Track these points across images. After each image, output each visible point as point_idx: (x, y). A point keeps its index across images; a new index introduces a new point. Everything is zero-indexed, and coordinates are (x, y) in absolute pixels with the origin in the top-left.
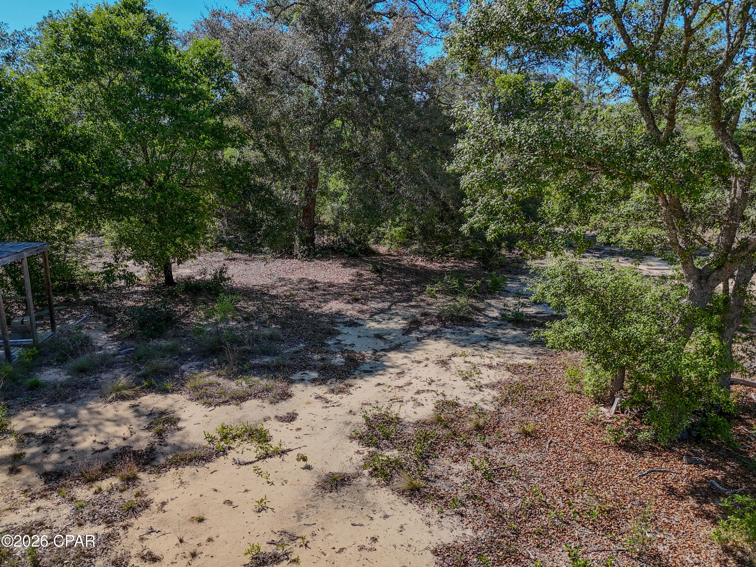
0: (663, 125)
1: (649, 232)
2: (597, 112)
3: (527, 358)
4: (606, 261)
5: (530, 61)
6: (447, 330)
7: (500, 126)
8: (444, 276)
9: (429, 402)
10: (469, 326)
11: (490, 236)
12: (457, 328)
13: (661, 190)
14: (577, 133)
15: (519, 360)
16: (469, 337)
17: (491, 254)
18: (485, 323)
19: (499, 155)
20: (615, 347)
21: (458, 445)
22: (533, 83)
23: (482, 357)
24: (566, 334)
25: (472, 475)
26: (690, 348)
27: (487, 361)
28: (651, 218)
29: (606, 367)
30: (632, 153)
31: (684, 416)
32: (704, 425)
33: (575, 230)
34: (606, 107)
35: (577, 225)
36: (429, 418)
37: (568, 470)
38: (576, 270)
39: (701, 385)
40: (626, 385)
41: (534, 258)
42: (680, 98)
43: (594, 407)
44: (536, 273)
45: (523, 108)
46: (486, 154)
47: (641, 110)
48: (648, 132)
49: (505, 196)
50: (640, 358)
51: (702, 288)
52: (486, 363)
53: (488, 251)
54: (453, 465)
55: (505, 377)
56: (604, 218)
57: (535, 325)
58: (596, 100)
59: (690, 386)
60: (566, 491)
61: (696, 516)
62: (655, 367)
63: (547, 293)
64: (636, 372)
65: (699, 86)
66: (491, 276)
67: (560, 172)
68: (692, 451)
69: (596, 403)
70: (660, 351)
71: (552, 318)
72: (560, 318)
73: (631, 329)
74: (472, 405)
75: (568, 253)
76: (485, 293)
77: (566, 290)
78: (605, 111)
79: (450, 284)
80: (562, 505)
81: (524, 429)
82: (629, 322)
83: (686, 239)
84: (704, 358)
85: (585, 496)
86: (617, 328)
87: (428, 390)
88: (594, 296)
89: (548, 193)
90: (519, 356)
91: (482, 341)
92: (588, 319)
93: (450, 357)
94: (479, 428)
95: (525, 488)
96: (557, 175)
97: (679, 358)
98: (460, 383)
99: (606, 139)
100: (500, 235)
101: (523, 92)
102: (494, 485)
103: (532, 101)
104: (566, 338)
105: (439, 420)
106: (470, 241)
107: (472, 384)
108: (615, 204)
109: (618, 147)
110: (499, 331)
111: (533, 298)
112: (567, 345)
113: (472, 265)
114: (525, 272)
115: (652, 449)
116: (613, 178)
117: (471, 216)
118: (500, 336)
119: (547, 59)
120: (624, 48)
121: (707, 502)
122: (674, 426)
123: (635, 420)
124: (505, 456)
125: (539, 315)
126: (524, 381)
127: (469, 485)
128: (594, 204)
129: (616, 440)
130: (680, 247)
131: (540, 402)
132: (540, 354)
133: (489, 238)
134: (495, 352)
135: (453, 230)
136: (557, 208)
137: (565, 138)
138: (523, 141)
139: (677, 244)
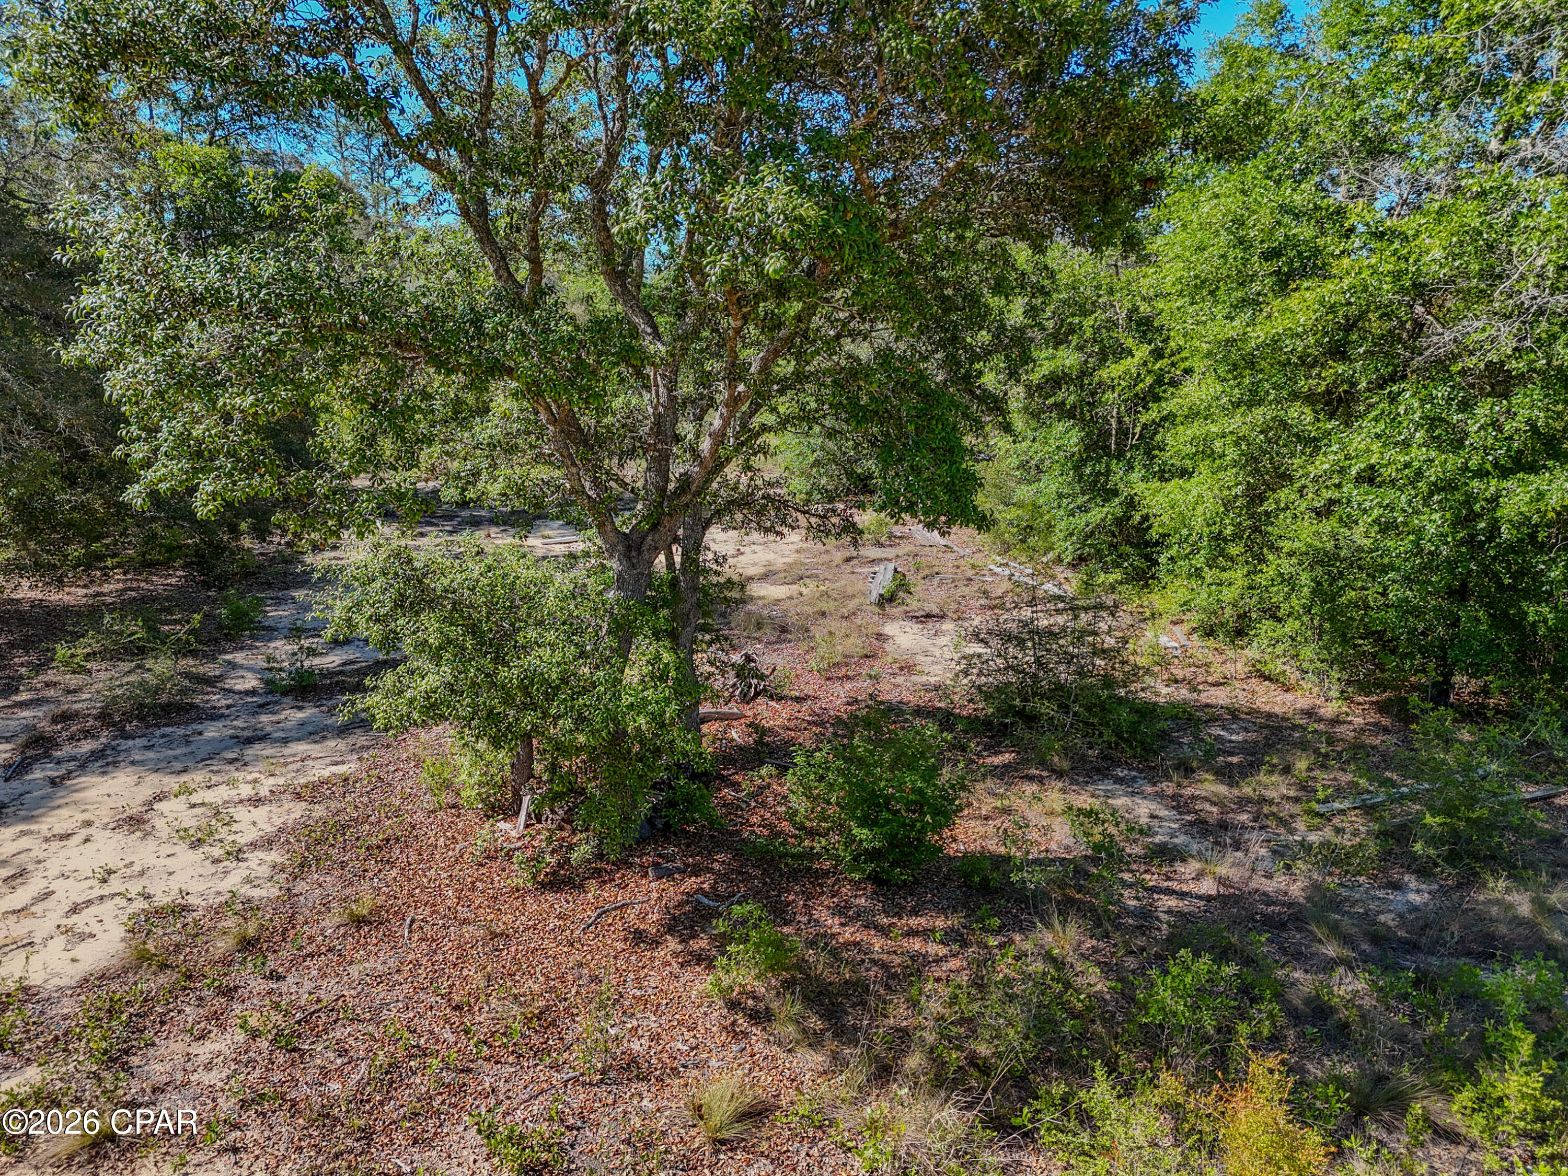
0: (523, 272)
1: (534, 473)
2: (398, 240)
3: (336, 764)
4: (467, 539)
5: (234, 120)
6: (130, 743)
7: (184, 259)
8: (102, 617)
9: (109, 922)
10: (187, 723)
11: (203, 507)
12: (158, 733)
13: (539, 394)
14: (364, 281)
15: (321, 771)
16: (192, 747)
17: (219, 549)
18: (228, 707)
19: (192, 325)
20: (508, 700)
21: (200, 999)
22: (251, 169)
23: (231, 783)
24: (408, 695)
25: (246, 1052)
26: (632, 675)
27: (246, 791)
28: (531, 446)
29: (496, 743)
30: (477, 322)
31: (639, 798)
32: (672, 804)
33: (394, 479)
34: (413, 232)
35: (396, 469)
36: (114, 961)
37: (455, 965)
38: (410, 561)
39: (657, 736)
40: (538, 768)
41: (316, 548)
42: (545, 221)
43: (487, 826)
44: (327, 580)
45: (237, 223)
46: (159, 321)
47: (480, 240)
48: (499, 285)
49: (227, 418)
50: (553, 711)
51: (634, 566)
52: (243, 796)
53: (210, 544)
54: (195, 1049)
55: (293, 816)
56: (447, 453)
57: (343, 688)
58: (392, 217)
59: (641, 742)
60: (457, 1008)
61: (682, 965)
62: (581, 720)
63: (357, 618)
64: (550, 739)
65: (571, 202)
66: (225, 599)
67: (340, 361)
68: (660, 856)
69: (488, 817)
70: (585, 691)
71: (377, 668)
72: (393, 664)
73: (531, 660)
74: (223, 899)
75: (385, 530)
76: (216, 641)
77: (396, 606)
78: (413, 239)
79: (121, 633)
80: (452, 1039)
81: (352, 914)
82: (524, 647)
83: (595, 481)
84: (655, 687)
85: (494, 1002)
86: (505, 664)
87: (102, 898)
88: (454, 609)
89: (326, 408)
90: (318, 764)
91: (226, 748)
92: (448, 655)
93: (150, 803)
94: (247, 945)
95: (371, 1035)
96: (335, 367)
97: (617, 696)
98: (187, 858)
99: (424, 295)
100: (228, 505)
101: (230, 187)
102: (301, 1056)
103: (254, 208)
104: (411, 701)
105: (143, 957)
106: (157, 527)
107: (217, 852)
108: (464, 424)
109: (450, 312)
110: (264, 718)
111: (329, 633)
112: (415, 715)
113: (173, 581)
114: (303, 580)
115: (598, 872)
116: (449, 372)
117: (147, 464)
118: (268, 729)
119: (273, 121)
120: (427, 117)
121: (694, 937)
122: (626, 819)
123: (561, 828)
124: (319, 982)
125: (348, 668)
126: (337, 813)
127: (242, 1077)
128: (423, 428)
129: (534, 877)
130: (589, 497)
131: (378, 847)
132: (362, 747)
133: (201, 513)
134: (263, 766)
135: (107, 504)
136: (348, 438)
137: (339, 291)
138: (247, 295)
139: (584, 492)
